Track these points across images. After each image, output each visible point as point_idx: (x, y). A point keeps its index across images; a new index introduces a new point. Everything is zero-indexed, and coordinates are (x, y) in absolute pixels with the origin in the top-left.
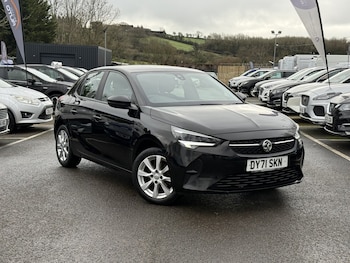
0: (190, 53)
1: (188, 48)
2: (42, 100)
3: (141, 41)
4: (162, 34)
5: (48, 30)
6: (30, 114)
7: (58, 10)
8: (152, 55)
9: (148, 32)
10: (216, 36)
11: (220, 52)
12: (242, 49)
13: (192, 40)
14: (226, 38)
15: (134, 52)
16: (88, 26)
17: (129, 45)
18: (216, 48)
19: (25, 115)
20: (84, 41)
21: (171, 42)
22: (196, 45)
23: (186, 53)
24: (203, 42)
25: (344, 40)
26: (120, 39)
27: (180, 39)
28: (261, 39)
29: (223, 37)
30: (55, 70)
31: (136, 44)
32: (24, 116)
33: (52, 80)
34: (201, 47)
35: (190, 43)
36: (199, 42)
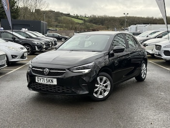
0: (82, 24)
1: (81, 22)
2: (22, 48)
3: (59, 18)
4: (68, 15)
5: (15, 13)
6: (16, 56)
7: (20, 4)
8: (64, 25)
9: (62, 14)
10: (94, 16)
11: (95, 23)
12: (106, 22)
13: (83, 18)
14: (98, 17)
15: (56, 23)
16: (34, 11)
17: (53, 20)
18: (94, 21)
19: (14, 56)
20: (32, 18)
21: (73, 19)
22: (84, 20)
23: (80, 24)
24: (88, 19)
25: (153, 18)
26: (49, 17)
27: (77, 17)
28: (115, 17)
29: (97, 17)
30: (24, 33)
31: (56, 20)
32: (13, 58)
33: (24, 38)
34: (87, 21)
35: (82, 19)
36: (86, 19)
